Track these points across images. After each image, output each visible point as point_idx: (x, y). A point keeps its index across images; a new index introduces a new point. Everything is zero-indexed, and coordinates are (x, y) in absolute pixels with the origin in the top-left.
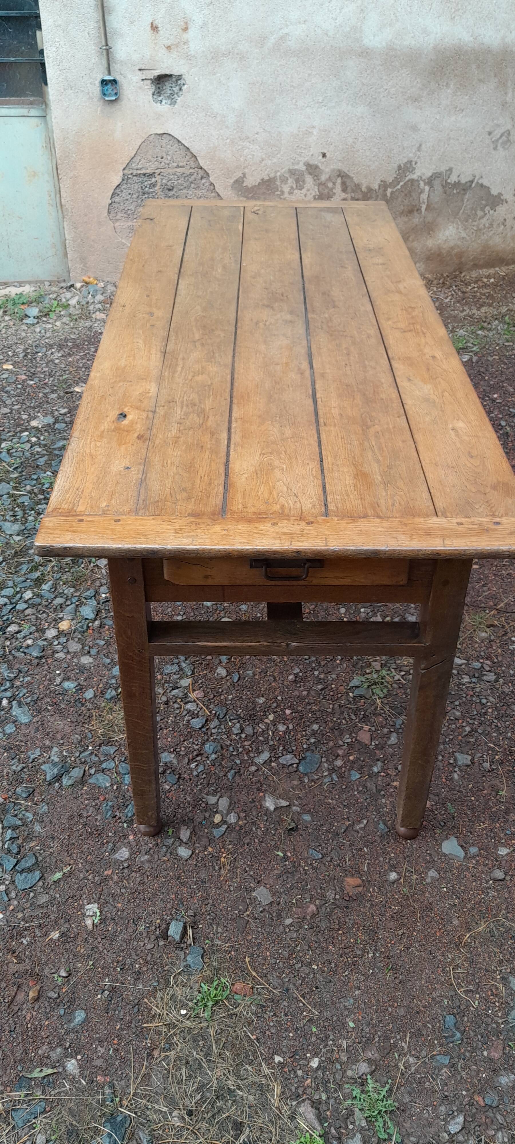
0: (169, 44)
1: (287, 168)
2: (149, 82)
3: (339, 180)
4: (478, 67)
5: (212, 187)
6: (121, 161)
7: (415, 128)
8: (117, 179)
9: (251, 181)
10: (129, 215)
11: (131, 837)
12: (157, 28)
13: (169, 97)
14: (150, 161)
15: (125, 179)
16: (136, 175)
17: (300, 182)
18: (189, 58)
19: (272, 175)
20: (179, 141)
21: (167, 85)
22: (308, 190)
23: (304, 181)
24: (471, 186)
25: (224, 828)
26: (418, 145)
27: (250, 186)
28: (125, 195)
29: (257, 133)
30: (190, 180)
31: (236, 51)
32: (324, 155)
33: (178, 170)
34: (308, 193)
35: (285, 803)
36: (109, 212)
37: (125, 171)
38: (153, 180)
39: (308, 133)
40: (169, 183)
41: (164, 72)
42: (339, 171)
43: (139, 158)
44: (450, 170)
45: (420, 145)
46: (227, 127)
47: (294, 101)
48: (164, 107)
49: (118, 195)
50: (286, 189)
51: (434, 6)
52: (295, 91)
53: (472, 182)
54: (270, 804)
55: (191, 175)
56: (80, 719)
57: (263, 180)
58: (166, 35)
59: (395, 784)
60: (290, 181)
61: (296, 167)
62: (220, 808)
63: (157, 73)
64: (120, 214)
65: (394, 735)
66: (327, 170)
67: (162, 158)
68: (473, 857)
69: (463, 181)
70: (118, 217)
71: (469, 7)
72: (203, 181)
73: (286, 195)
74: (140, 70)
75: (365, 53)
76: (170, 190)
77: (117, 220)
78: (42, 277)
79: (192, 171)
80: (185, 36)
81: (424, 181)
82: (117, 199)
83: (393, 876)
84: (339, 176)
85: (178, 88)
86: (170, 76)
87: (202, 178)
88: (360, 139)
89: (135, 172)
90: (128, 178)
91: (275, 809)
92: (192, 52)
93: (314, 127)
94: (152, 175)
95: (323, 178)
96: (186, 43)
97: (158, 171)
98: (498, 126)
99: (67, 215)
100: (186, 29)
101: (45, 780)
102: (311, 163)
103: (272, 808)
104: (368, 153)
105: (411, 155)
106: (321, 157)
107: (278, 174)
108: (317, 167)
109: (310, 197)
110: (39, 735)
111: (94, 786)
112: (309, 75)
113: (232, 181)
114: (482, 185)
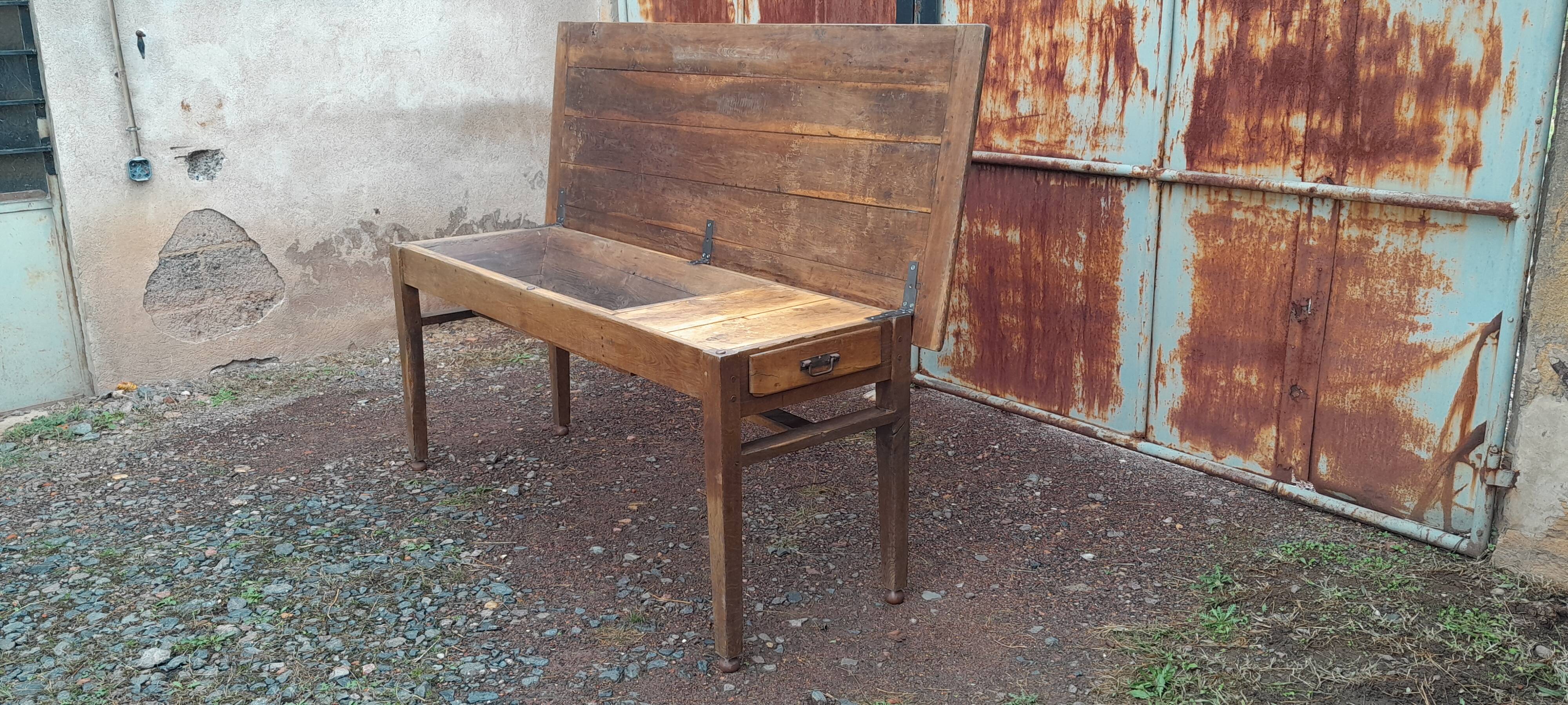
0: (203, 121)
1: (341, 229)
2: (183, 159)
3: (396, 234)
4: (503, 120)
5: (263, 259)
6: (156, 245)
7: (459, 177)
8: (153, 265)
9: (305, 247)
10: (168, 303)
11: (722, 678)
12: (188, 106)
13: (204, 173)
14: (190, 240)
15: (163, 263)
16: (175, 258)
17: (356, 242)
18: (226, 132)
19: (327, 238)
20: (222, 215)
21: (202, 162)
22: (366, 248)
23: (360, 239)
24: (519, 224)
25: (780, 647)
26: (464, 192)
27: (305, 252)
28: (163, 281)
29: (306, 198)
30: (239, 254)
31: (275, 122)
32: (377, 212)
33: (224, 246)
34: (366, 250)
35: (806, 619)
36: (144, 303)
37: (162, 255)
38: (195, 260)
39: (358, 192)
40: (214, 262)
41: (199, 149)
42: (394, 224)
43: (177, 238)
44: (498, 211)
45: (467, 192)
46: (274, 195)
47: (340, 163)
48: (202, 183)
49: (155, 282)
50: (343, 249)
51: (455, 70)
52: (340, 153)
53: (519, 220)
54: (796, 623)
55: (239, 249)
56: (589, 645)
57: (318, 243)
58: (199, 111)
59: (860, 584)
60: (346, 241)
61: (351, 226)
62: (765, 639)
63: (192, 150)
64: (157, 304)
65: (829, 564)
66: (382, 226)
67: (204, 235)
68: (946, 595)
69: (512, 220)
70: (156, 307)
71: (485, 71)
72: (253, 254)
73: (344, 256)
74: (172, 148)
75: (401, 115)
76: (215, 268)
77: (155, 311)
78: (53, 398)
79: (240, 244)
80: (220, 112)
81: (476, 224)
82: (153, 287)
83: (913, 621)
84: (395, 230)
85: (214, 163)
86: (207, 151)
87: (251, 250)
88: (410, 192)
89: (174, 254)
90: (166, 262)
91: (802, 624)
92: (229, 127)
93: (363, 186)
94: (194, 255)
95: (379, 234)
96: (222, 118)
97: (201, 250)
98: (531, 168)
99: (91, 314)
100: (220, 106)
101: (613, 682)
102: (365, 220)
103: (799, 625)
104: (420, 204)
105: (460, 202)
106: (374, 214)
107: (333, 235)
108: (372, 224)
109: (369, 255)
110: (568, 666)
111: (656, 669)
112: (351, 138)
113: (285, 249)
114: (529, 222)
